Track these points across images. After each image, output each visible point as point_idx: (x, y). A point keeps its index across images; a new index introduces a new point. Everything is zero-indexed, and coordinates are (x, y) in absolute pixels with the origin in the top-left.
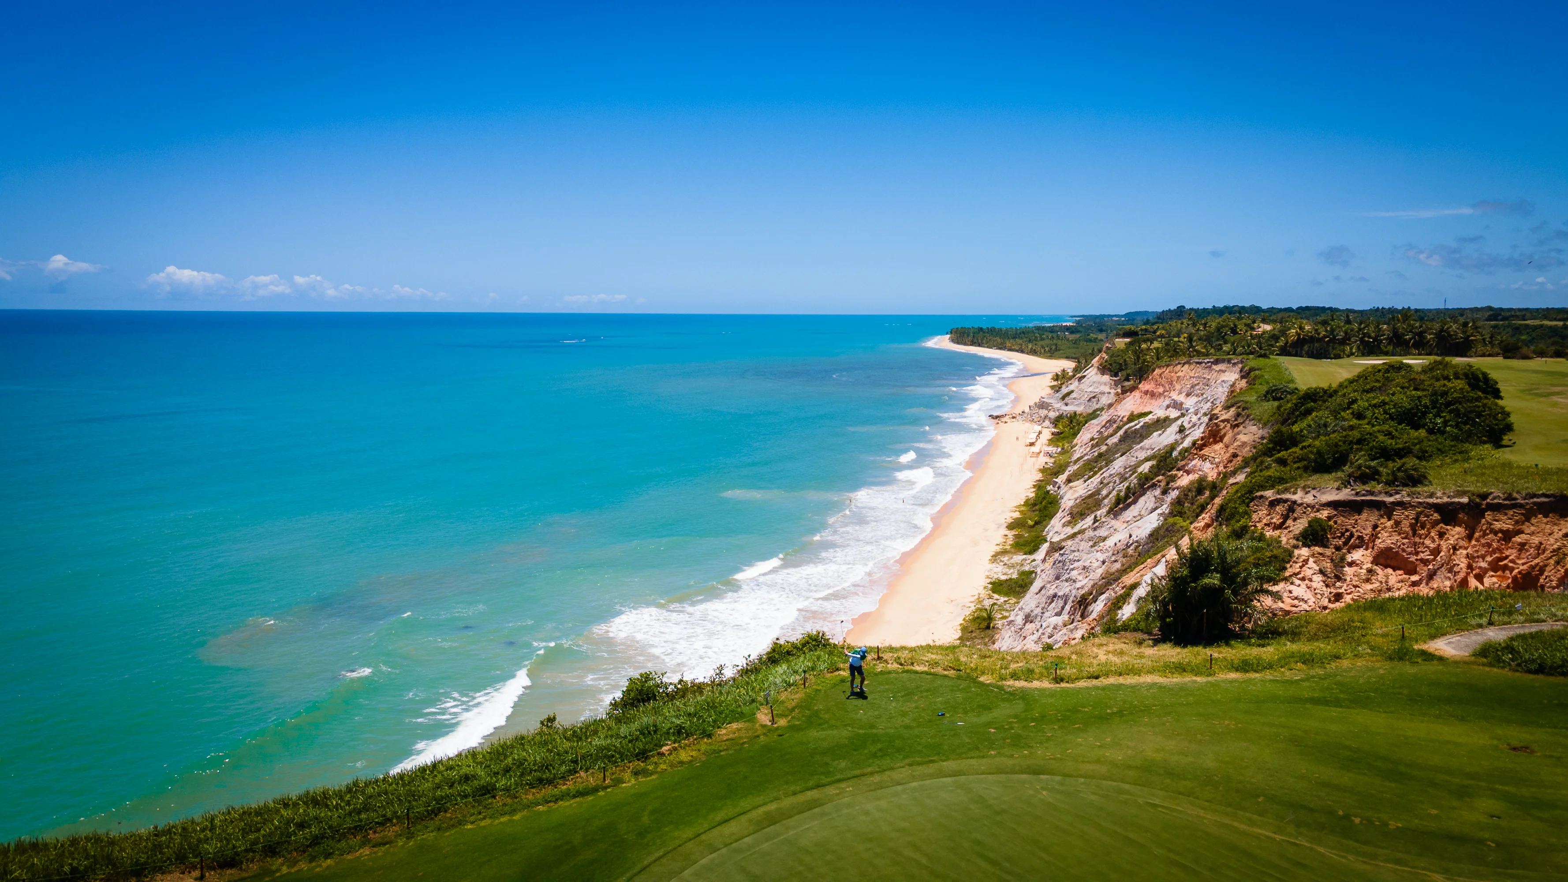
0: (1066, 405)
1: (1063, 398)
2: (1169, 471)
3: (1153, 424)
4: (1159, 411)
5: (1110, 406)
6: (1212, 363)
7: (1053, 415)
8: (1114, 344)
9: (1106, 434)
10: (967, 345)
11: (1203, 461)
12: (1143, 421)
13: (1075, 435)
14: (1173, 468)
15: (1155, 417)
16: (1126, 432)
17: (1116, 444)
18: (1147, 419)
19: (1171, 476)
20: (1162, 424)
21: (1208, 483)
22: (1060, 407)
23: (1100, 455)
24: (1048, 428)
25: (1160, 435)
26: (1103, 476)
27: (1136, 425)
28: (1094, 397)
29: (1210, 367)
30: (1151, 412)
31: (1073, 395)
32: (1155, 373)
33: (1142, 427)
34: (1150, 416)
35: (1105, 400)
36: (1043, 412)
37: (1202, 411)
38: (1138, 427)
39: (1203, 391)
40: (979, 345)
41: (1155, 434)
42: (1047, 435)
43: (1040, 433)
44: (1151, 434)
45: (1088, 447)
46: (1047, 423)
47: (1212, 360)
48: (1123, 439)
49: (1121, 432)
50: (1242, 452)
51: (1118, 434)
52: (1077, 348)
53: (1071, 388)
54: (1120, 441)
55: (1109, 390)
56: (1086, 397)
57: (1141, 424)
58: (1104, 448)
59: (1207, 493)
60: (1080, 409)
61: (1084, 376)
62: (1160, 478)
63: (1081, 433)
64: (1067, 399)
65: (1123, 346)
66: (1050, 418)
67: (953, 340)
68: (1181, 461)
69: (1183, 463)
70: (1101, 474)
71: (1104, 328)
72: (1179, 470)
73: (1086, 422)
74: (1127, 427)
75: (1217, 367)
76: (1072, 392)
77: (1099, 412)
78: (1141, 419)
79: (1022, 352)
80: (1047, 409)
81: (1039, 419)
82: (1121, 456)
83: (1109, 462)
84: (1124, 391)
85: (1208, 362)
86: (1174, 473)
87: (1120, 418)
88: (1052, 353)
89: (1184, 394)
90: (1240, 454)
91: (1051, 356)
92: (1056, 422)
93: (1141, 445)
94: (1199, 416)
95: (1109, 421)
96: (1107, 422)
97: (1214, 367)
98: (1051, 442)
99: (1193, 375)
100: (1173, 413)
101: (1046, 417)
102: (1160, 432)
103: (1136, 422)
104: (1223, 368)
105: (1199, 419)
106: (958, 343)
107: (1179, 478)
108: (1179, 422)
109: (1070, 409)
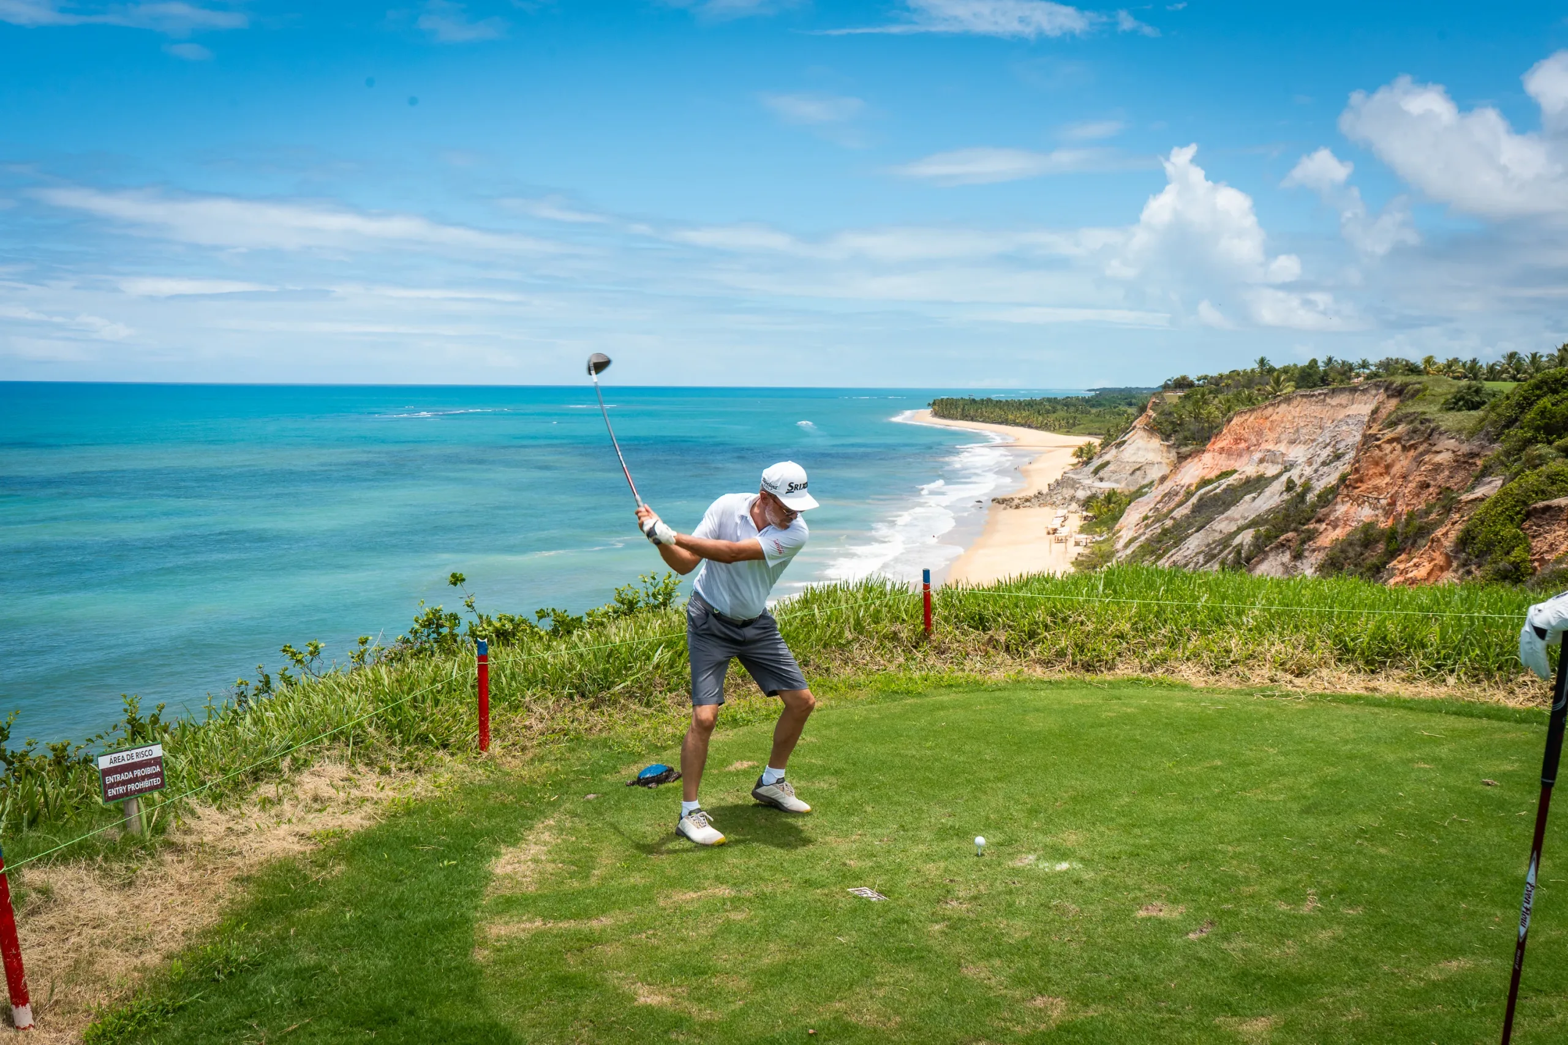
0: (1101, 480)
1: (1096, 472)
2: (1304, 524)
3: (1240, 487)
4: (1248, 468)
5: (1163, 479)
6: (1325, 394)
7: (1081, 494)
8: (1163, 398)
9: (1165, 510)
10: (957, 419)
11: (1359, 505)
12: (1225, 483)
13: (1116, 519)
14: (1308, 520)
15: (1243, 476)
16: (1200, 499)
17: (1187, 517)
18: (1231, 480)
19: (1308, 531)
20: (1256, 484)
21: (1383, 533)
22: (1090, 485)
23: (1165, 532)
24: (1075, 512)
25: (1254, 499)
26: (1172, 560)
27: (1215, 489)
28: (1139, 469)
29: (1324, 400)
30: (1235, 471)
31: (1111, 467)
32: (1233, 422)
33: (1225, 491)
34: (1236, 476)
35: (1155, 474)
36: (1068, 492)
37: (1320, 460)
38: (1218, 491)
39: (1314, 436)
40: (972, 420)
41: (1248, 498)
42: (1076, 521)
43: (1065, 518)
44: (1242, 498)
45: (1140, 529)
46: (1074, 506)
47: (1325, 391)
48: (1197, 509)
49: (1194, 500)
50: (1435, 480)
51: (1190, 503)
52: (1103, 421)
53: (1106, 458)
54: (1193, 511)
55: (1159, 460)
56: (1129, 469)
57: (1223, 486)
58: (1169, 523)
59: (1381, 547)
60: (1119, 487)
61: (1124, 442)
62: (1290, 535)
63: (1125, 514)
64: (1101, 474)
65: (1176, 400)
66: (1078, 500)
67: (936, 414)
68: (1323, 507)
69: (1325, 510)
70: (1169, 558)
71: (1134, 401)
72: (1319, 521)
73: (1130, 503)
74: (1203, 491)
75: (1334, 401)
76: (1108, 463)
77: (1146, 489)
78: (1223, 481)
79: (1030, 427)
80: (1073, 487)
81: (1063, 501)
82: (1197, 531)
83: (1179, 542)
84: (1182, 458)
85: (1320, 394)
86: (1312, 526)
87: (1185, 488)
88: (1070, 427)
89: (1285, 442)
90: (1432, 483)
91: (1068, 432)
92: (1086, 504)
93: (1226, 515)
94: (1315, 466)
95: (1169, 493)
96: (1164, 496)
97: (1328, 400)
98: (1082, 530)
99: (1297, 415)
100: (1271, 470)
101: (1073, 498)
102: (1253, 495)
103: (1216, 484)
104: (1344, 402)
105: (1316, 471)
106: (944, 417)
107: (1321, 533)
108: (1284, 478)
109: (1106, 486)
